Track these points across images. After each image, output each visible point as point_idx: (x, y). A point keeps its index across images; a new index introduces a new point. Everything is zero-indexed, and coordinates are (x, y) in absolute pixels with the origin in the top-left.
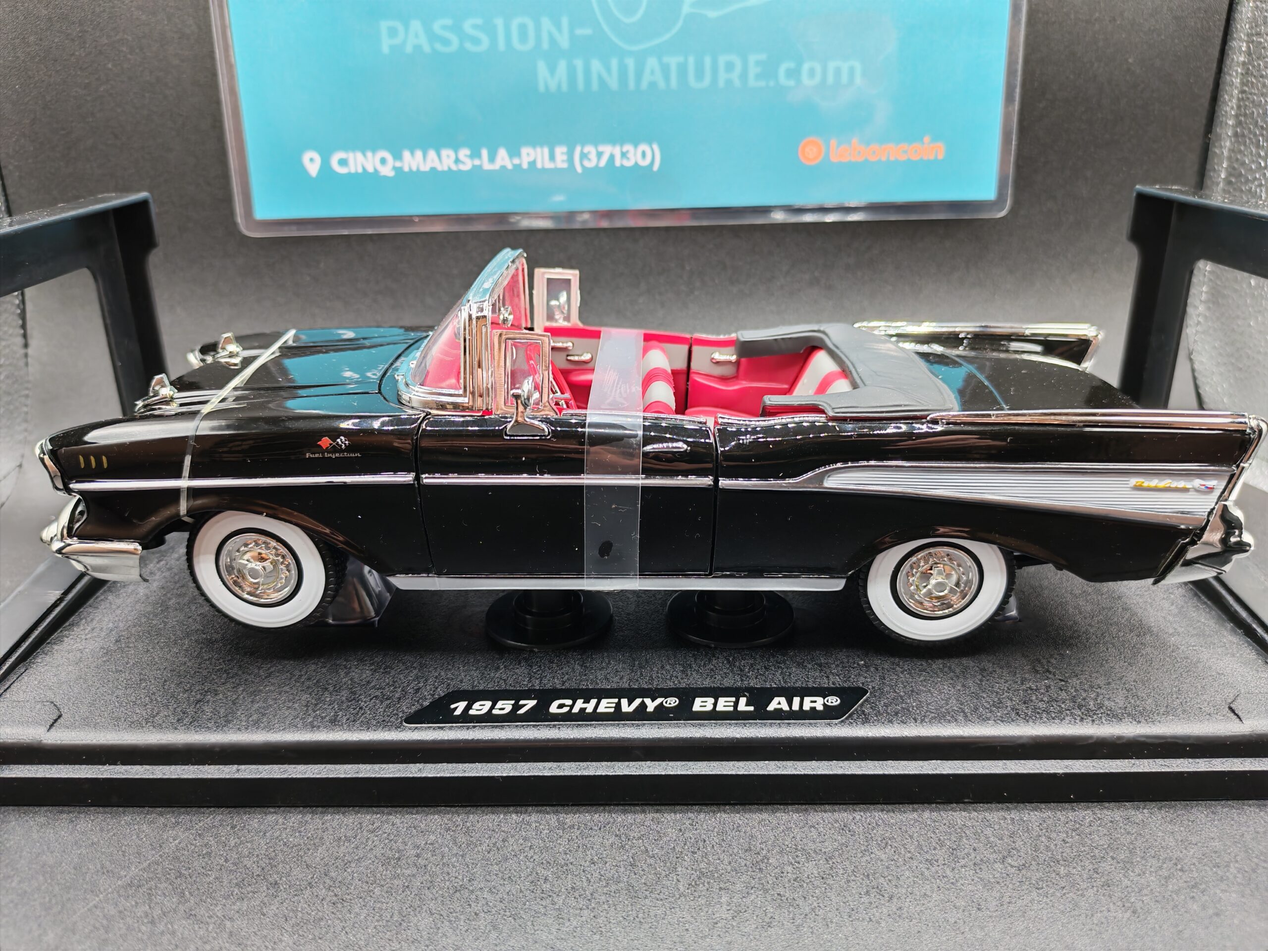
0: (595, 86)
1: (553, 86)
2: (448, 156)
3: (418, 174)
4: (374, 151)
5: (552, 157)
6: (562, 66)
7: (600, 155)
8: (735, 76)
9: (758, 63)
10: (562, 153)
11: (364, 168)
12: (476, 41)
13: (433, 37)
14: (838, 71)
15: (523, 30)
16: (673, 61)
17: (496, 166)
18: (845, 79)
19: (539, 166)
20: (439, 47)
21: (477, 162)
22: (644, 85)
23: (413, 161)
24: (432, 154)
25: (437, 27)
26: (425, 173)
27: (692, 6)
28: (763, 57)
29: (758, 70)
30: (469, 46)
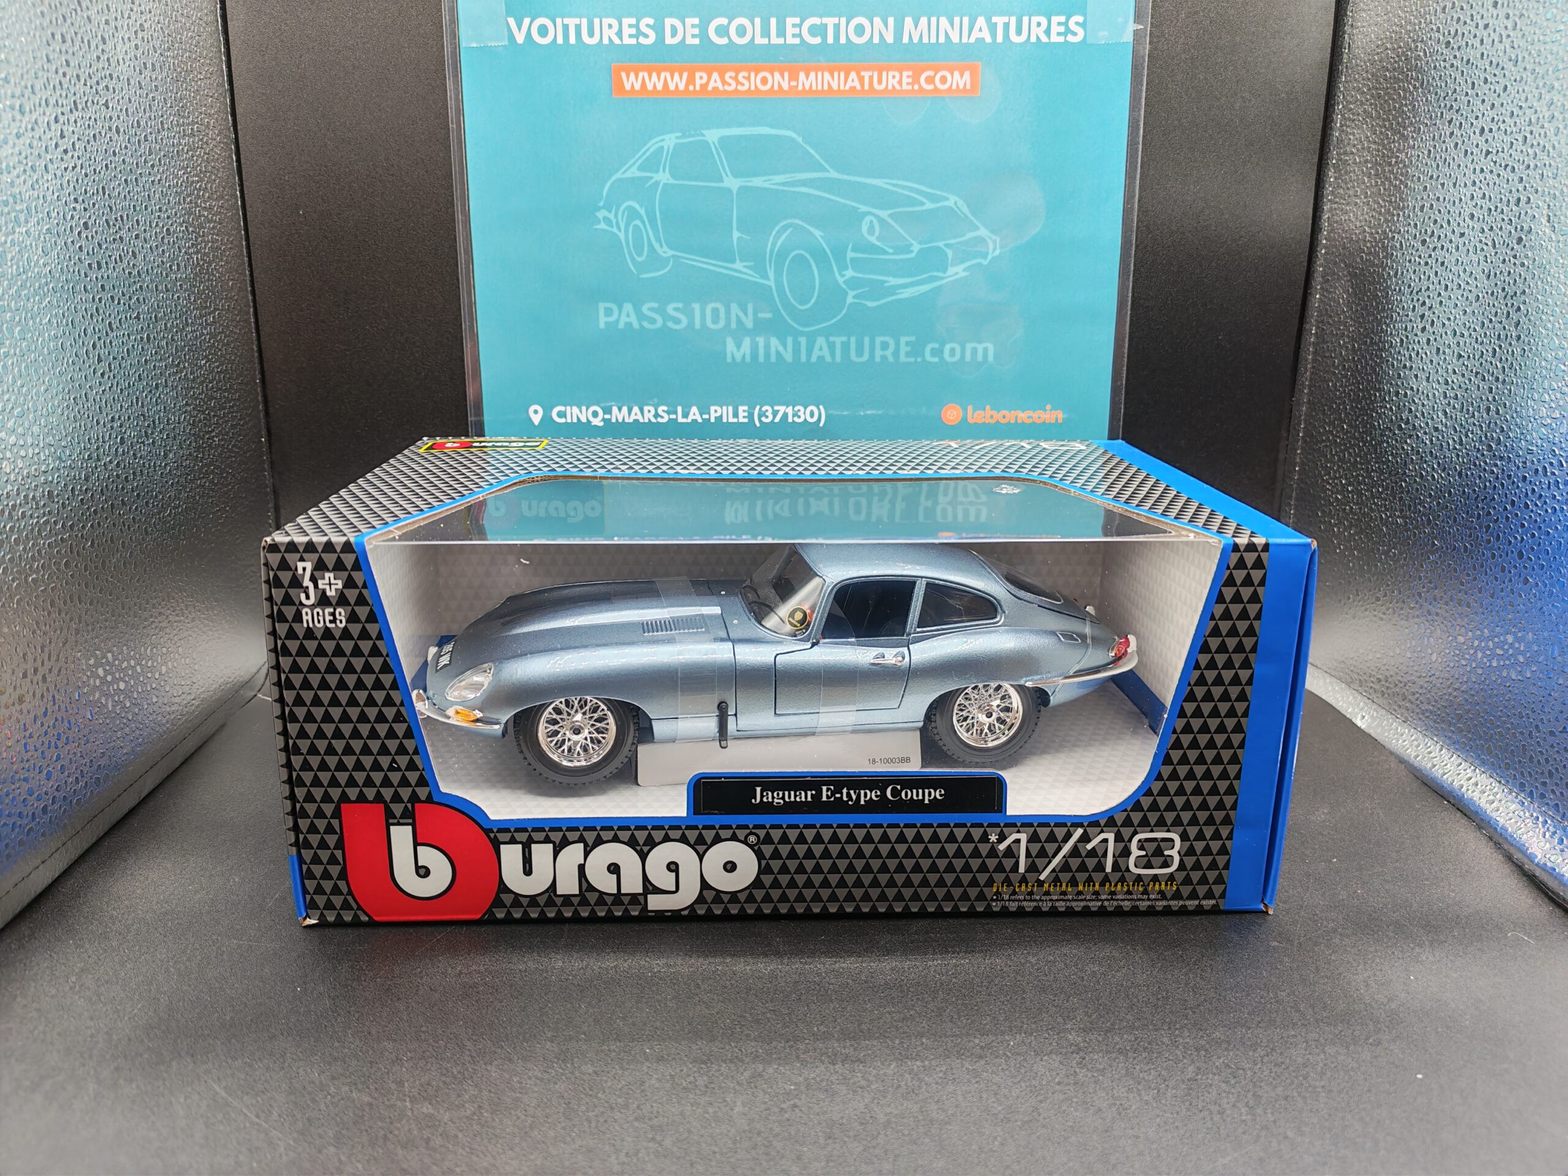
0: (773, 359)
1: (738, 359)
2: (649, 411)
3: (623, 424)
4: (587, 405)
5: (736, 414)
6: (747, 342)
7: (775, 413)
8: (889, 353)
9: (907, 343)
10: (745, 410)
11: (578, 418)
12: (677, 321)
13: (641, 317)
14: (974, 351)
15: (715, 311)
16: (838, 341)
17: (689, 420)
18: (980, 358)
19: (725, 420)
20: (646, 324)
21: (673, 416)
22: (814, 359)
23: (620, 414)
24: (636, 409)
25: (644, 309)
26: (629, 423)
27: (855, 297)
28: (913, 339)
29: (909, 349)
30: (670, 324)
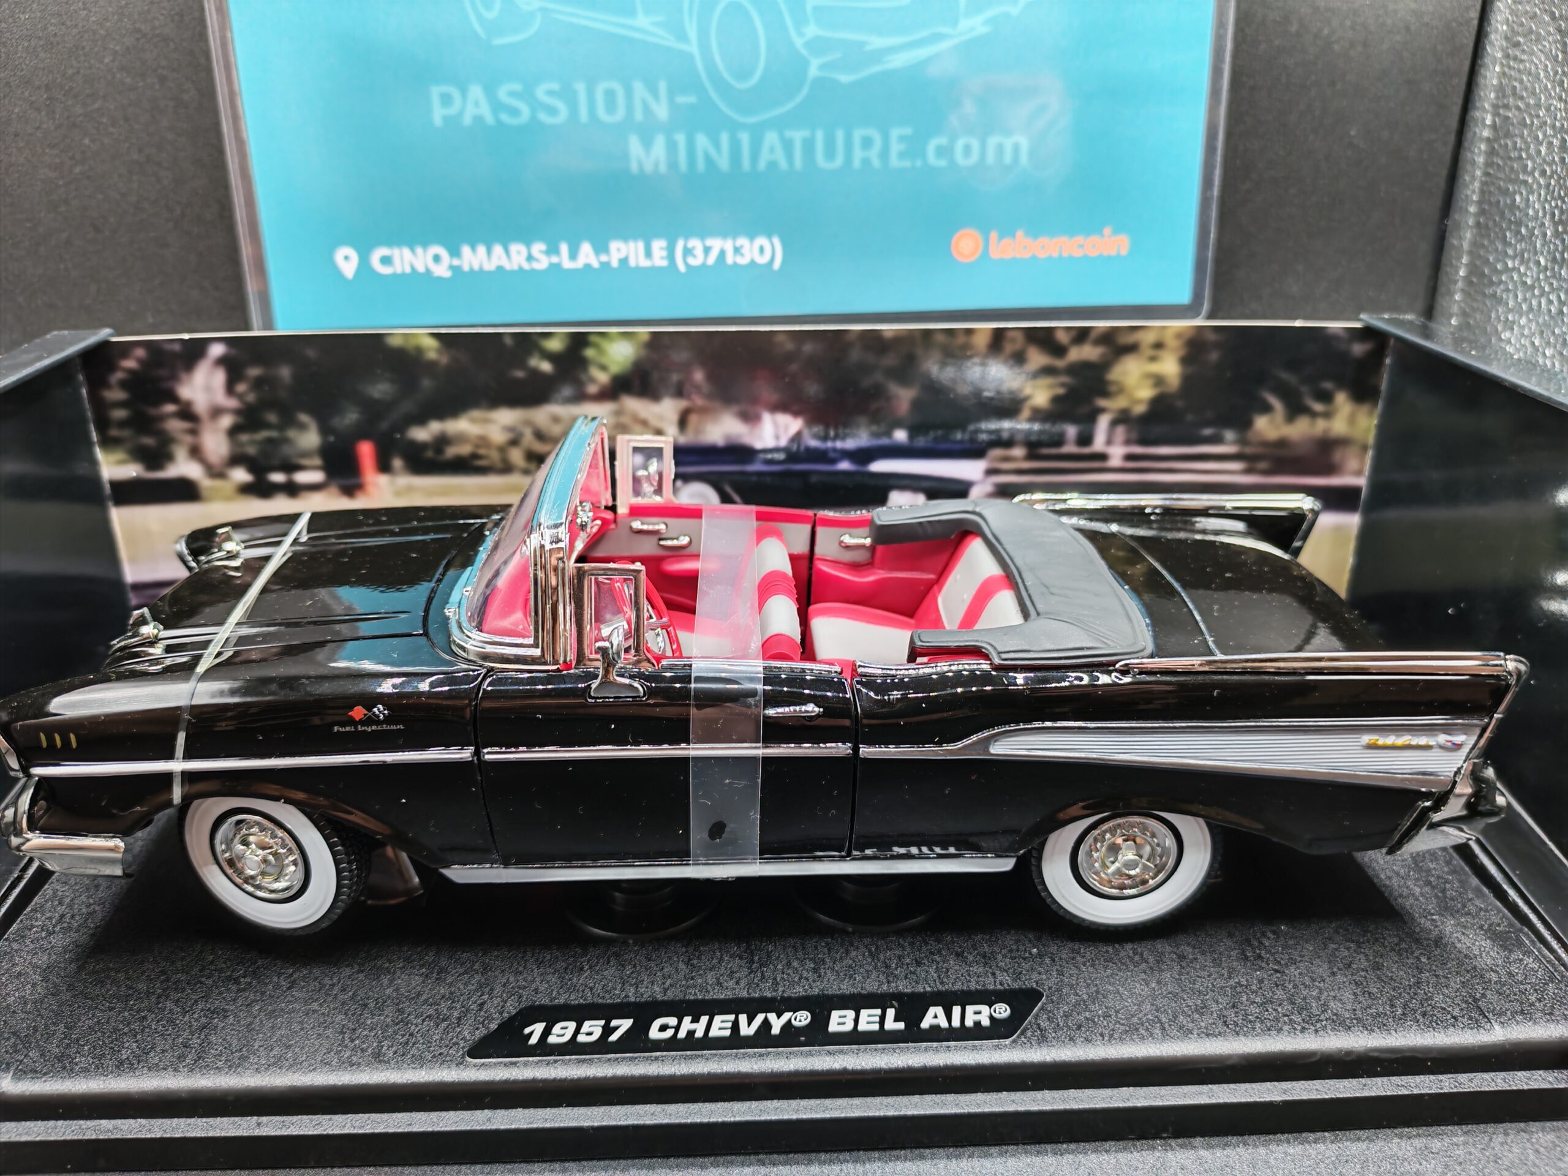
0: (701, 165)
1: (648, 166)
2: (519, 252)
3: (479, 274)
4: (425, 245)
5: (648, 254)
6: (660, 142)
7: (707, 250)
8: (874, 154)
9: (901, 139)
10: (662, 248)
11: (413, 268)
12: (552, 111)
13: (497, 106)
14: (1000, 148)
15: (610, 95)
16: (798, 136)
17: (579, 263)
18: (1008, 158)
19: (632, 263)
20: (505, 118)
21: (555, 259)
22: (762, 165)
23: (474, 258)
24: (498, 249)
25: (502, 94)
26: (489, 273)
27: (822, 67)
28: (908, 131)
29: (902, 147)
30: (543, 117)
